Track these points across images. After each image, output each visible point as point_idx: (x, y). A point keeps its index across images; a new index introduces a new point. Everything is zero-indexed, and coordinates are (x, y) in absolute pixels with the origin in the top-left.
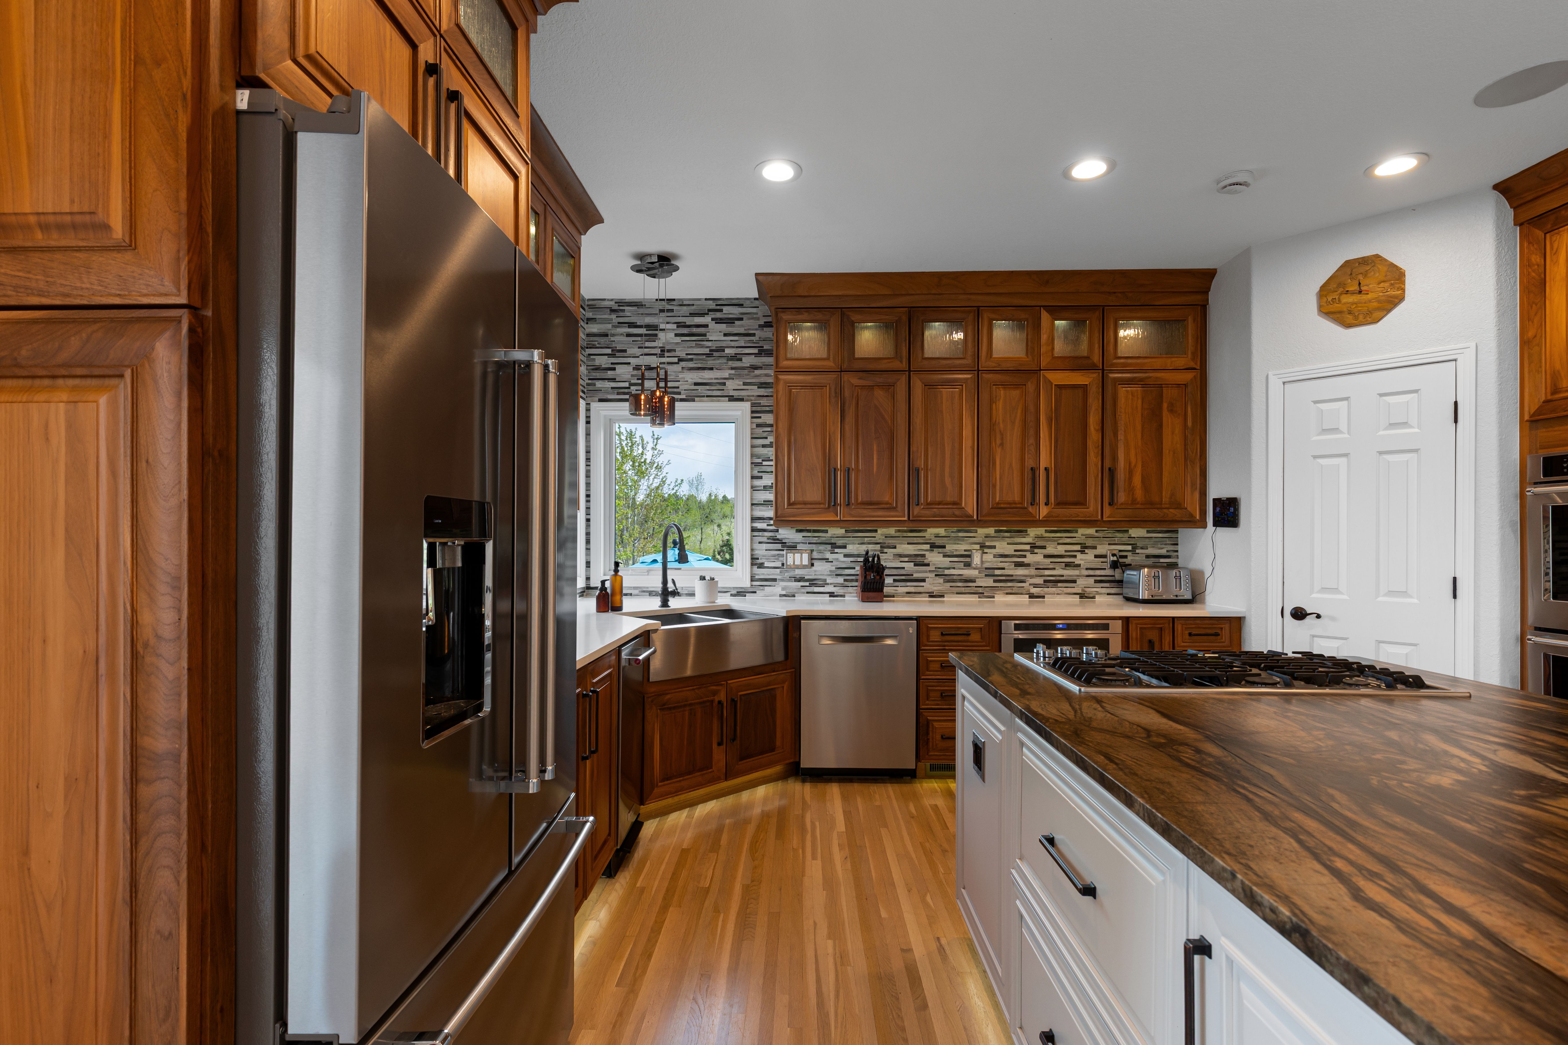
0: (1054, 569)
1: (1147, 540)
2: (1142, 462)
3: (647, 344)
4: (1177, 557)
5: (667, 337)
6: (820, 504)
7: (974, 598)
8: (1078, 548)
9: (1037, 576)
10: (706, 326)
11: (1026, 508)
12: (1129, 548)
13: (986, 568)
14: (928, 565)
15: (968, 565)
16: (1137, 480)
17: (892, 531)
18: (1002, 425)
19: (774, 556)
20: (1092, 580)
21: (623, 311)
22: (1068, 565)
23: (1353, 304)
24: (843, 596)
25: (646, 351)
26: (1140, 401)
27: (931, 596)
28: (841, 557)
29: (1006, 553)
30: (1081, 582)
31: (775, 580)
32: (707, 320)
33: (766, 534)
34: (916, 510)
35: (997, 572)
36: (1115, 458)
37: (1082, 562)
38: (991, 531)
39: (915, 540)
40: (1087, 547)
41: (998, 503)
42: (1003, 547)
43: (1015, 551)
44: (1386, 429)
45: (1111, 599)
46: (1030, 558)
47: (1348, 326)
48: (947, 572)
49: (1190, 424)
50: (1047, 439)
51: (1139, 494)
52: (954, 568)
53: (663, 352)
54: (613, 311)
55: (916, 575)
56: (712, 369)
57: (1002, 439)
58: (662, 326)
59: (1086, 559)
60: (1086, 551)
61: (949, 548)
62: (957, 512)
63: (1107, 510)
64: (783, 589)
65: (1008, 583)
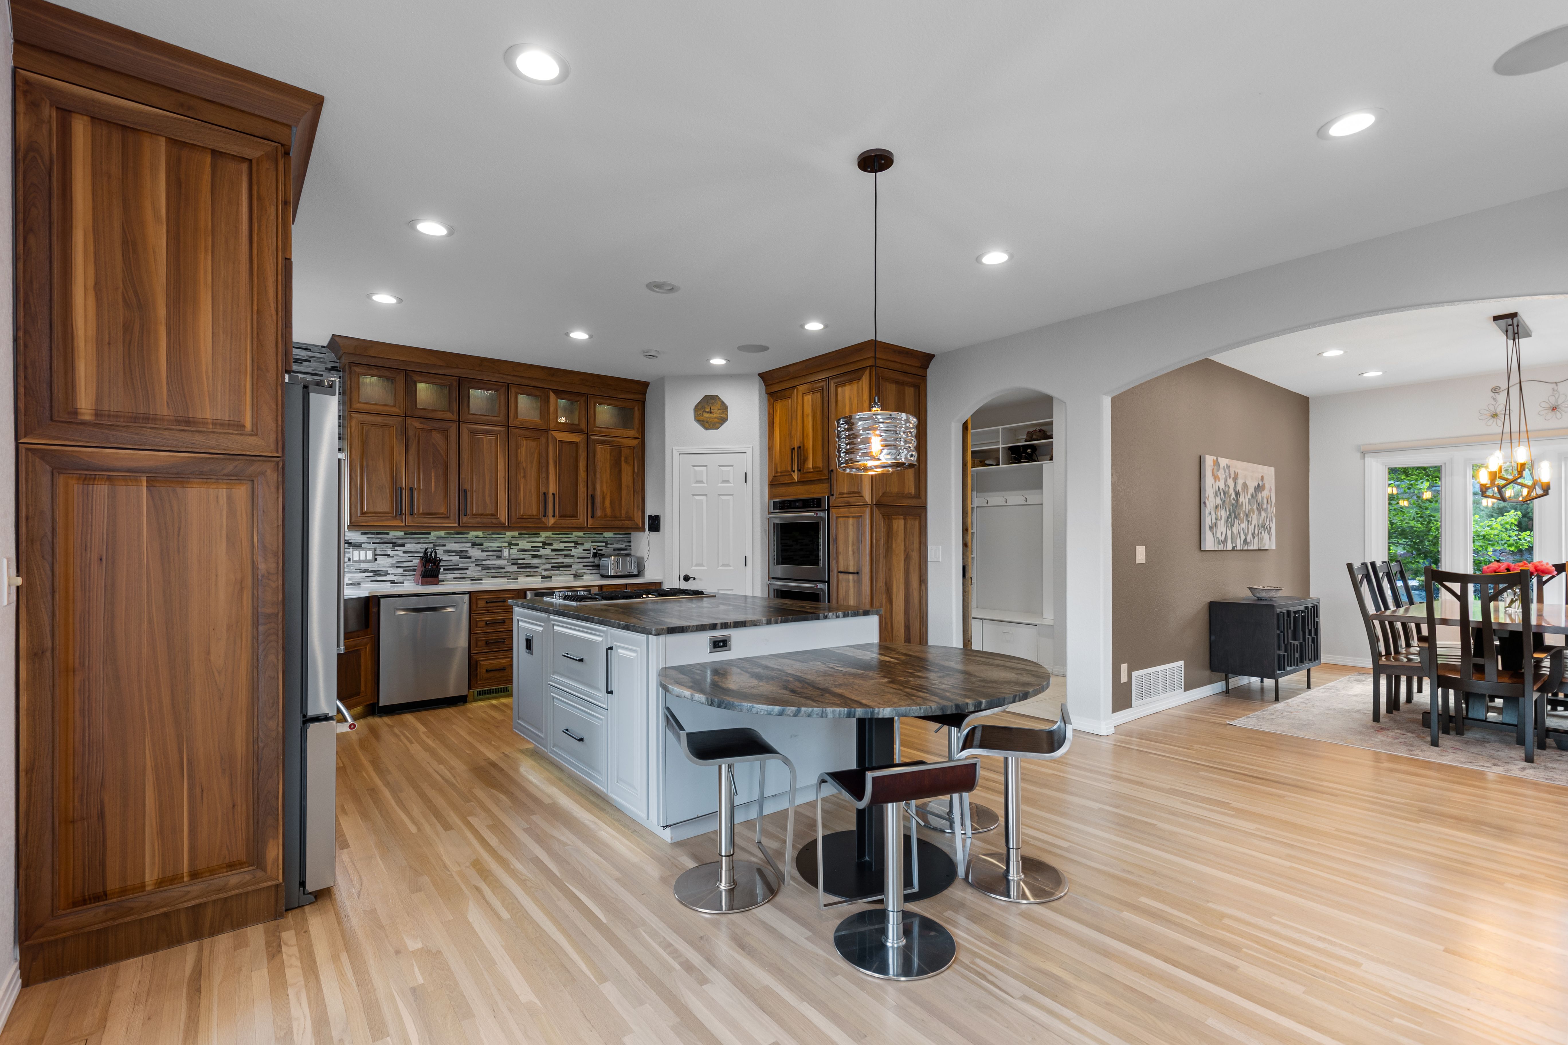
0: (558, 558)
1: (614, 539)
2: (611, 492)
4: (631, 549)
6: (389, 513)
7: (504, 580)
8: (573, 544)
9: (547, 563)
11: (540, 519)
12: (604, 544)
13: (512, 559)
14: (470, 558)
15: (499, 557)
16: (607, 503)
17: (442, 534)
18: (524, 464)
20: (581, 565)
22: (566, 556)
23: (708, 418)
24: (403, 583)
26: (609, 454)
27: (472, 580)
28: (401, 554)
29: (526, 549)
30: (575, 567)
34: (464, 519)
35: (520, 562)
36: (594, 489)
37: (575, 554)
38: (516, 534)
39: (461, 540)
40: (578, 544)
41: (522, 515)
42: (524, 544)
43: (532, 547)
44: (721, 483)
45: (592, 577)
46: (542, 552)
47: (707, 429)
48: (484, 562)
49: (636, 470)
50: (554, 475)
51: (608, 511)
52: (489, 560)
55: (461, 566)
57: (525, 473)
59: (577, 552)
60: (578, 546)
61: (486, 545)
62: (494, 521)
63: (590, 521)
65: (527, 569)
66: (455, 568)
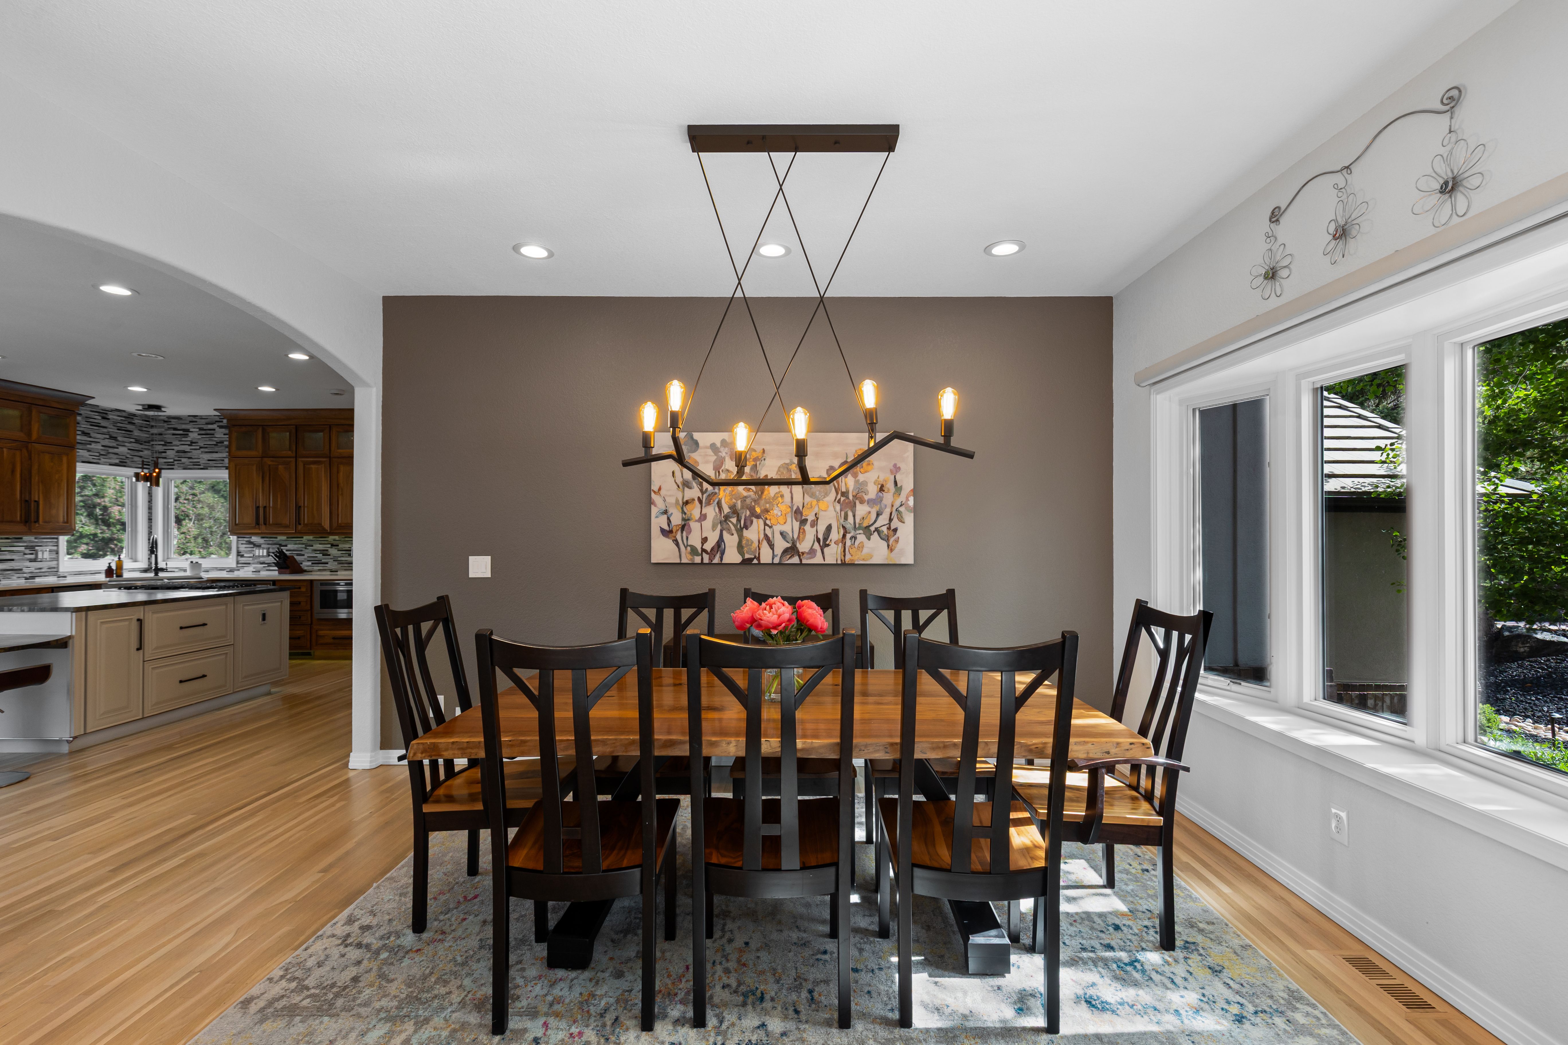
3: (183, 439)
5: (194, 436)
6: (251, 524)
10: (214, 430)
14: (329, 555)
19: (249, 551)
25: (183, 443)
31: (249, 564)
32: (214, 426)
33: (245, 539)
34: (299, 527)
39: (323, 542)
41: (340, 524)
52: (343, 557)
53: (192, 443)
54: (165, 422)
55: (323, 561)
56: (216, 452)
58: (191, 430)
61: (341, 546)
62: (320, 528)
64: (253, 568)
66: (319, 562)
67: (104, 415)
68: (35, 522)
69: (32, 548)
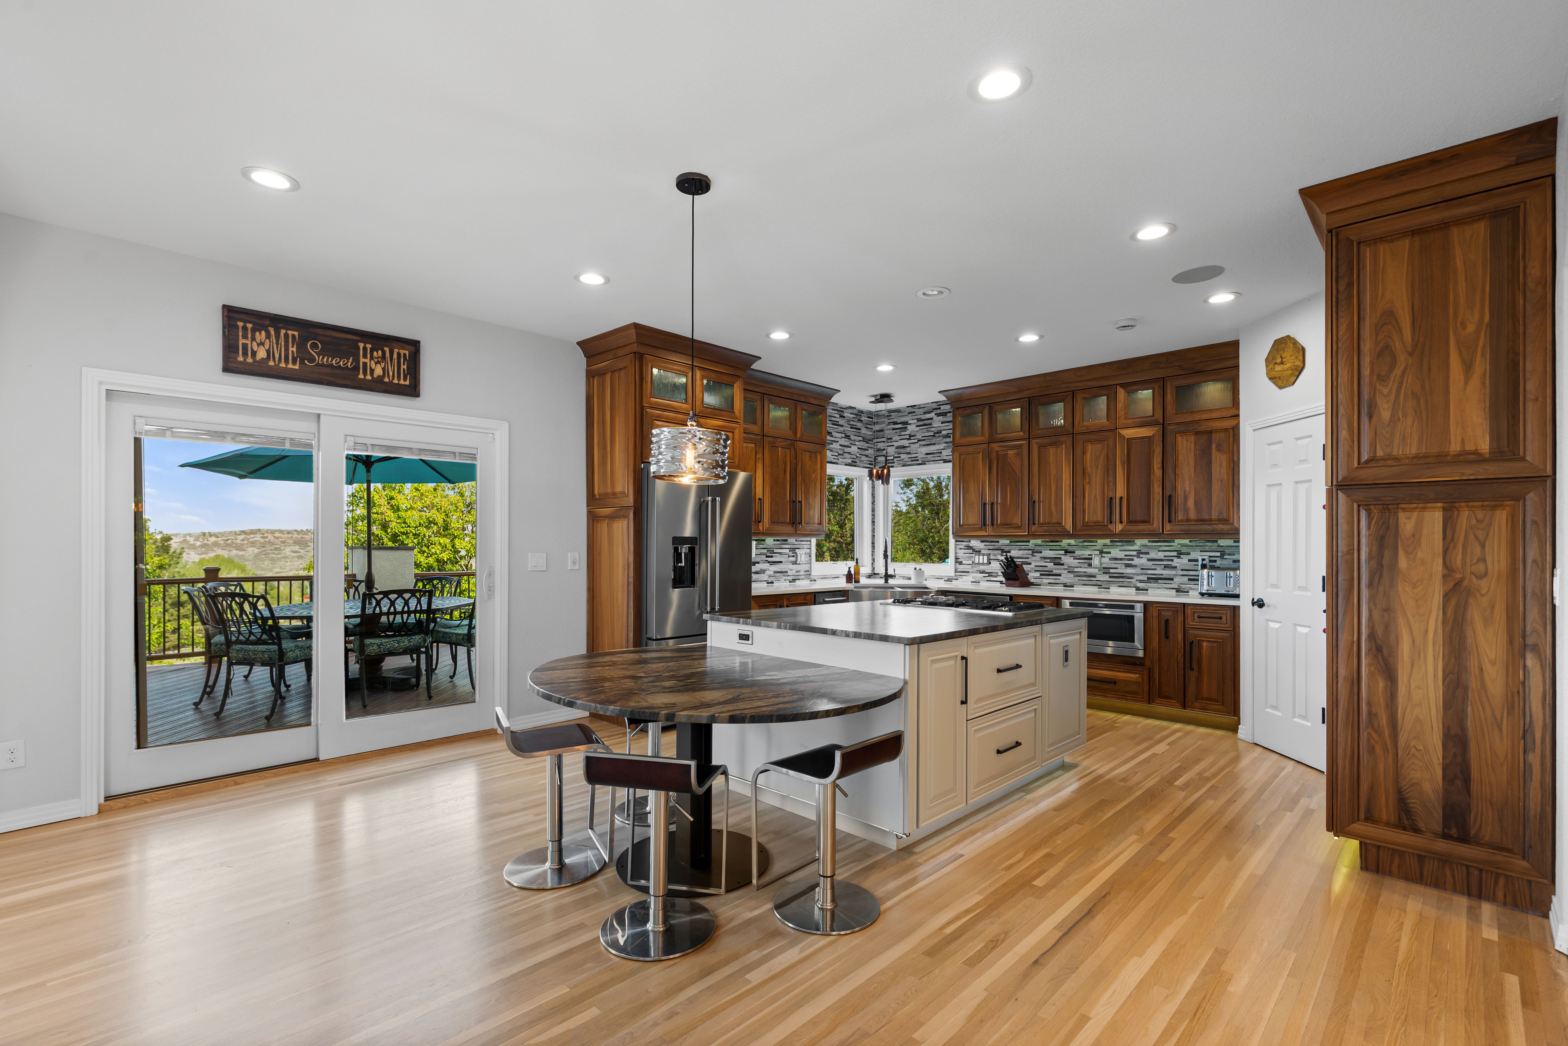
0: (1156, 569)
1: (1234, 548)
3: (902, 433)
5: (912, 428)
7: (1095, 589)
8: (1175, 554)
9: (1142, 574)
10: (932, 419)
12: (1218, 554)
13: (1104, 568)
14: (1063, 564)
15: (1090, 565)
16: (1191, 503)
17: (1039, 541)
19: (968, 557)
20: (1186, 578)
21: (891, 416)
22: (1166, 567)
23: (1282, 371)
25: (902, 437)
26: (1193, 445)
27: (1065, 586)
29: (1119, 557)
30: (1178, 580)
31: (968, 572)
32: (932, 415)
33: (964, 543)
34: (1034, 528)
35: (1112, 571)
36: (1173, 488)
37: (1178, 565)
38: (1107, 541)
39: (1054, 548)
40: (1182, 554)
41: (1087, 523)
42: (1116, 552)
43: (1126, 555)
46: (1136, 561)
47: (1281, 388)
48: (1076, 570)
51: (1192, 515)
52: (1081, 567)
53: (910, 437)
55: (1055, 572)
56: (935, 444)
57: (1089, 478)
58: (910, 422)
59: (1181, 562)
60: (1182, 556)
61: (1077, 553)
62: (1059, 529)
63: (1168, 527)
64: (973, 578)
65: (1120, 579)
66: (1050, 574)
67: (841, 413)
68: (799, 523)
69: (793, 550)
